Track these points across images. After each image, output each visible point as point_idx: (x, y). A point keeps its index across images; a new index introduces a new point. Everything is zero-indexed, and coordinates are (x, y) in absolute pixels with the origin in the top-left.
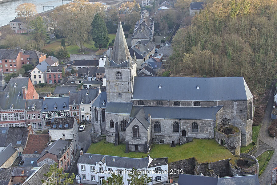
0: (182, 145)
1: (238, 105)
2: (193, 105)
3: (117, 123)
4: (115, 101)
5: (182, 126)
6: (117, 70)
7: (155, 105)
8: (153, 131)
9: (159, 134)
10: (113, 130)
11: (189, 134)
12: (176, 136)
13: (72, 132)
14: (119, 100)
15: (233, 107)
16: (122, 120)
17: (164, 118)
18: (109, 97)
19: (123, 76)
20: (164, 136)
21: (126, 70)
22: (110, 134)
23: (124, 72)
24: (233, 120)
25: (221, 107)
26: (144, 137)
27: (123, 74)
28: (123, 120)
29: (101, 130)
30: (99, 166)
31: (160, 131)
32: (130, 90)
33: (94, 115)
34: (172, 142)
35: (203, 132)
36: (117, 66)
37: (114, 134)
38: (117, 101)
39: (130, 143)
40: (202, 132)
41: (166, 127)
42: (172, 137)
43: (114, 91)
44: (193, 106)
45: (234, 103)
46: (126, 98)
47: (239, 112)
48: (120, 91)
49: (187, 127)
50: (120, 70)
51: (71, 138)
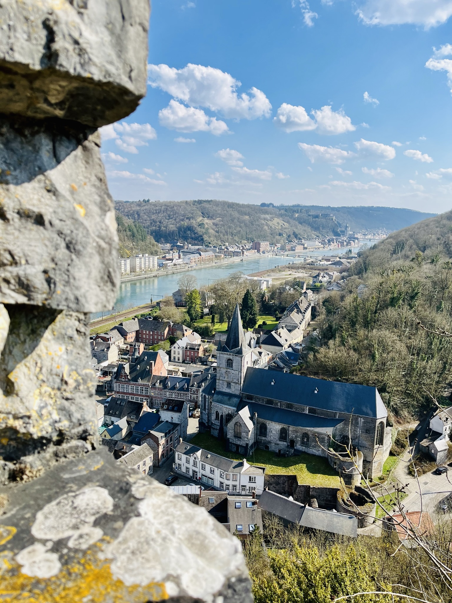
0: (288, 457)
1: (364, 423)
2: (307, 411)
3: (222, 416)
4: (224, 390)
5: (291, 435)
6: (229, 357)
7: (264, 404)
8: (258, 432)
9: (264, 438)
10: (218, 423)
11: (299, 446)
12: (283, 444)
13: (180, 416)
14: (227, 391)
15: (358, 423)
16: (227, 413)
17: (272, 420)
18: (219, 385)
19: (234, 364)
20: (270, 442)
21: (237, 358)
22: (215, 427)
23: (236, 359)
24: (357, 440)
25: (342, 420)
26: (245, 437)
27: (234, 362)
28: (229, 414)
29: (208, 420)
30: (194, 459)
31: (265, 435)
32: (239, 380)
33: (203, 402)
34: (277, 451)
35: (315, 447)
36: (228, 352)
37: (218, 427)
38: (226, 391)
39: (231, 441)
40: (313, 447)
41: (273, 432)
42: (278, 444)
43: (223, 379)
44: (307, 413)
45: (359, 419)
46: (235, 389)
47: (365, 431)
48: (230, 380)
49: (296, 437)
50: (231, 357)
51: (179, 423)
